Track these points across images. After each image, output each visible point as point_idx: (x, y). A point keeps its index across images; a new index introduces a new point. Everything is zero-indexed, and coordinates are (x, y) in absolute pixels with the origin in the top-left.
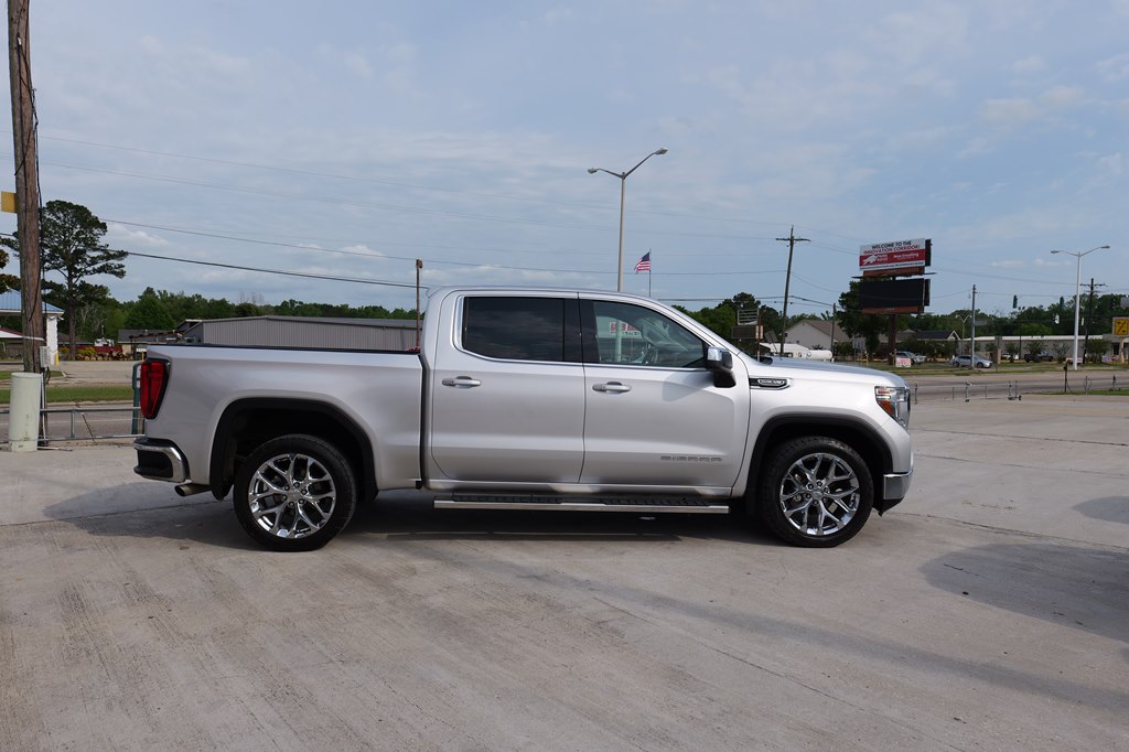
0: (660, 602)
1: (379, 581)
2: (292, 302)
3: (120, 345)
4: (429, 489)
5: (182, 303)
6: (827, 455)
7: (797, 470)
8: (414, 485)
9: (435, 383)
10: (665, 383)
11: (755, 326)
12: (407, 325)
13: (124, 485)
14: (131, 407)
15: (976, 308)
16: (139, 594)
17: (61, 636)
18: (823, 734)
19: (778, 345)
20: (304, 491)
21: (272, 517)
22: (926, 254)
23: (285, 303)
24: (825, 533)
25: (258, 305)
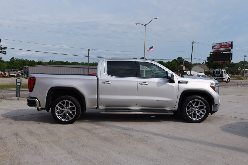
0: (156, 134)
1: (88, 131)
2: (53, 61)
3: (5, 73)
4: (99, 109)
5: (22, 61)
6: (198, 100)
7: (190, 104)
8: (95, 108)
9: (100, 83)
10: (157, 82)
11: (182, 67)
12: (85, 67)
13: (18, 110)
14: (16, 90)
15: (246, 61)
16: (32, 133)
17: (17, 142)
18: (193, 160)
19: (189, 72)
20: (68, 110)
21: (61, 116)
22: (231, 46)
23: (50, 61)
24: (198, 119)
25: (43, 62)
